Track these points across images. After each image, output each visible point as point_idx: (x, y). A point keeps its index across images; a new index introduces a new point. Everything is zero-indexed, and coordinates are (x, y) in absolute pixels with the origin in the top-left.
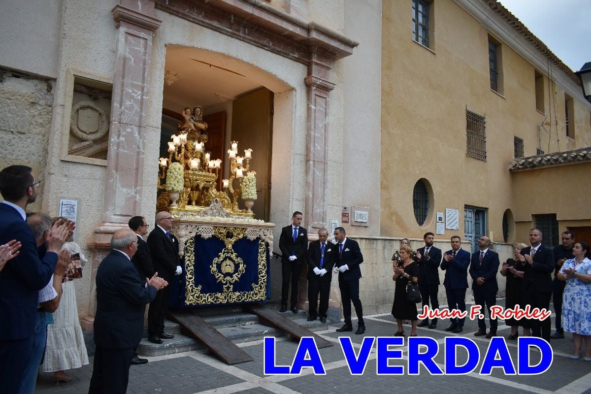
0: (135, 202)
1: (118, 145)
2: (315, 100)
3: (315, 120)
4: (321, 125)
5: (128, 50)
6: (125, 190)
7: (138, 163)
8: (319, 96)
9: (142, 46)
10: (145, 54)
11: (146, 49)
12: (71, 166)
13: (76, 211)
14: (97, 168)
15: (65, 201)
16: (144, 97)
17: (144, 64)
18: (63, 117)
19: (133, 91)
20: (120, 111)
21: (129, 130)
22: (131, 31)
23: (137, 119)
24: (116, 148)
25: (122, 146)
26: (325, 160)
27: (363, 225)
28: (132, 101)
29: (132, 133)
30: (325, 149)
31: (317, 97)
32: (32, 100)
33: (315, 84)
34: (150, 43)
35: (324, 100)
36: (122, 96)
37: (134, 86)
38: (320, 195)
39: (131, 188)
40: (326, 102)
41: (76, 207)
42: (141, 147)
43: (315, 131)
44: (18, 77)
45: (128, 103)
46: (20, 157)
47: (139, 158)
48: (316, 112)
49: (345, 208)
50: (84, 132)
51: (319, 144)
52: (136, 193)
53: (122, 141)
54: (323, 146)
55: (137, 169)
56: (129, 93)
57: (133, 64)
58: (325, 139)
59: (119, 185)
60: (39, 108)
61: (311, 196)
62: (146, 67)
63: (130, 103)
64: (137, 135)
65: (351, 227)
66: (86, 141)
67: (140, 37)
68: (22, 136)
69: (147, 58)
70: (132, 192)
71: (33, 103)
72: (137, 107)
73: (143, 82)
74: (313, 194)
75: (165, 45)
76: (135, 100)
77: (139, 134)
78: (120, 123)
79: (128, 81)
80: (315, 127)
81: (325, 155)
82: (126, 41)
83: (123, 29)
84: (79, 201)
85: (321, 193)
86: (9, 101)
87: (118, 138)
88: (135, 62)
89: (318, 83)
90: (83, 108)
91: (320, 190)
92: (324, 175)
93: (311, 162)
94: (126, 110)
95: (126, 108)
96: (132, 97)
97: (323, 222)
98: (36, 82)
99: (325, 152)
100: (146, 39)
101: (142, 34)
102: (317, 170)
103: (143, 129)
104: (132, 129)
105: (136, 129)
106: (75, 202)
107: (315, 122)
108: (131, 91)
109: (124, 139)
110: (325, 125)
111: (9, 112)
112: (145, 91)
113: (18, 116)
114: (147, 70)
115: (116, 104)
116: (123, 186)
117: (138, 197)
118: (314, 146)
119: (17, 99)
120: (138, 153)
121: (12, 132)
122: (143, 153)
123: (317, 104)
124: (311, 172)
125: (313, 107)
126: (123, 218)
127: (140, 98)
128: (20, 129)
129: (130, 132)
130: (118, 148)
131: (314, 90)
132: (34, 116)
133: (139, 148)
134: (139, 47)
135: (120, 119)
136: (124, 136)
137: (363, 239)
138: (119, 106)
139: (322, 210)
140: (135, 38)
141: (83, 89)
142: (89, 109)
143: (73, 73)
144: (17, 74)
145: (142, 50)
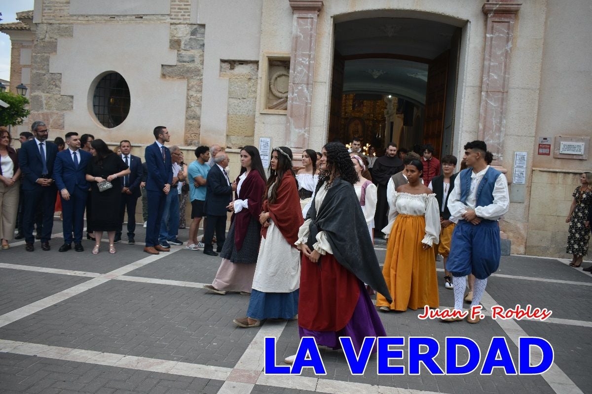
0: (304, 139)
1: (292, 99)
2: (493, 27)
3: (491, 48)
4: (499, 53)
5: (299, 30)
6: (297, 130)
7: (306, 111)
8: (499, 22)
9: (309, 24)
10: (311, 29)
11: (312, 25)
12: (266, 116)
13: (269, 145)
14: (282, 117)
15: (263, 139)
16: (311, 62)
17: (311, 37)
18: (261, 85)
19: (303, 60)
20: (294, 75)
21: (300, 88)
22: (301, 15)
23: (305, 79)
24: (291, 102)
25: (295, 100)
26: (503, 88)
27: (575, 157)
28: (302, 66)
29: (302, 90)
30: (504, 78)
31: (494, 23)
32: (249, 77)
33: (492, 10)
34: (315, 20)
35: (507, 24)
36: (295, 64)
37: (303, 55)
38: (495, 126)
39: (302, 129)
40: (509, 26)
41: (269, 143)
42: (308, 98)
43: (490, 60)
44: (242, 64)
45: (299, 69)
46: (244, 113)
47: (307, 108)
48: (493, 39)
49: (545, 139)
50: (281, 92)
51: (495, 73)
52: (305, 132)
53: (295, 96)
54: (502, 74)
55: (306, 115)
56: (300, 61)
57: (302, 40)
58: (505, 66)
59: (293, 127)
60: (253, 81)
61: (481, 127)
62: (312, 39)
63: (301, 68)
64: (306, 90)
65: (553, 160)
66: (282, 98)
67: (308, 18)
68: (244, 100)
69: (313, 32)
70: (302, 132)
71: (250, 79)
72: (305, 71)
73: (310, 50)
74: (485, 126)
75: (331, 17)
76: (304, 65)
77: (307, 90)
78: (294, 84)
79: (299, 52)
80: (490, 56)
81: (504, 84)
82: (298, 24)
83: (296, 16)
84: (271, 138)
85: (495, 124)
86: (237, 80)
87: (293, 95)
88: (304, 38)
89: (494, 9)
90: (280, 76)
91: (495, 121)
92: (502, 104)
93: (483, 93)
94: (298, 74)
95: (298, 72)
96: (302, 64)
97: (498, 153)
98: (251, 65)
99: (504, 81)
100: (312, 18)
101: (310, 15)
102: (491, 101)
103: (310, 85)
104: (302, 87)
105: (305, 86)
106: (268, 140)
107: (491, 51)
108: (301, 60)
109: (296, 95)
110: (507, 51)
111: (238, 87)
112: (312, 57)
113: (242, 88)
114: (313, 41)
115: (291, 71)
116: (296, 128)
117: (306, 134)
118: (489, 76)
119: (241, 78)
120: (307, 104)
121: (239, 99)
122: (311, 103)
123: (494, 31)
124: (483, 103)
125: (488, 35)
126: (296, 149)
127: (308, 63)
128: (243, 96)
129: (301, 89)
130: (292, 102)
131: (491, 17)
132: (250, 87)
133: (307, 99)
134: (307, 25)
135: (294, 81)
136: (296, 93)
137: (569, 173)
138: (292, 72)
139: (497, 141)
140: (304, 19)
141: (279, 63)
142: (284, 77)
143: (266, 55)
144: (242, 62)
145: (309, 27)
